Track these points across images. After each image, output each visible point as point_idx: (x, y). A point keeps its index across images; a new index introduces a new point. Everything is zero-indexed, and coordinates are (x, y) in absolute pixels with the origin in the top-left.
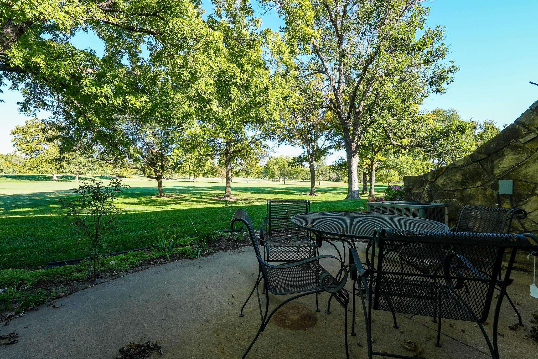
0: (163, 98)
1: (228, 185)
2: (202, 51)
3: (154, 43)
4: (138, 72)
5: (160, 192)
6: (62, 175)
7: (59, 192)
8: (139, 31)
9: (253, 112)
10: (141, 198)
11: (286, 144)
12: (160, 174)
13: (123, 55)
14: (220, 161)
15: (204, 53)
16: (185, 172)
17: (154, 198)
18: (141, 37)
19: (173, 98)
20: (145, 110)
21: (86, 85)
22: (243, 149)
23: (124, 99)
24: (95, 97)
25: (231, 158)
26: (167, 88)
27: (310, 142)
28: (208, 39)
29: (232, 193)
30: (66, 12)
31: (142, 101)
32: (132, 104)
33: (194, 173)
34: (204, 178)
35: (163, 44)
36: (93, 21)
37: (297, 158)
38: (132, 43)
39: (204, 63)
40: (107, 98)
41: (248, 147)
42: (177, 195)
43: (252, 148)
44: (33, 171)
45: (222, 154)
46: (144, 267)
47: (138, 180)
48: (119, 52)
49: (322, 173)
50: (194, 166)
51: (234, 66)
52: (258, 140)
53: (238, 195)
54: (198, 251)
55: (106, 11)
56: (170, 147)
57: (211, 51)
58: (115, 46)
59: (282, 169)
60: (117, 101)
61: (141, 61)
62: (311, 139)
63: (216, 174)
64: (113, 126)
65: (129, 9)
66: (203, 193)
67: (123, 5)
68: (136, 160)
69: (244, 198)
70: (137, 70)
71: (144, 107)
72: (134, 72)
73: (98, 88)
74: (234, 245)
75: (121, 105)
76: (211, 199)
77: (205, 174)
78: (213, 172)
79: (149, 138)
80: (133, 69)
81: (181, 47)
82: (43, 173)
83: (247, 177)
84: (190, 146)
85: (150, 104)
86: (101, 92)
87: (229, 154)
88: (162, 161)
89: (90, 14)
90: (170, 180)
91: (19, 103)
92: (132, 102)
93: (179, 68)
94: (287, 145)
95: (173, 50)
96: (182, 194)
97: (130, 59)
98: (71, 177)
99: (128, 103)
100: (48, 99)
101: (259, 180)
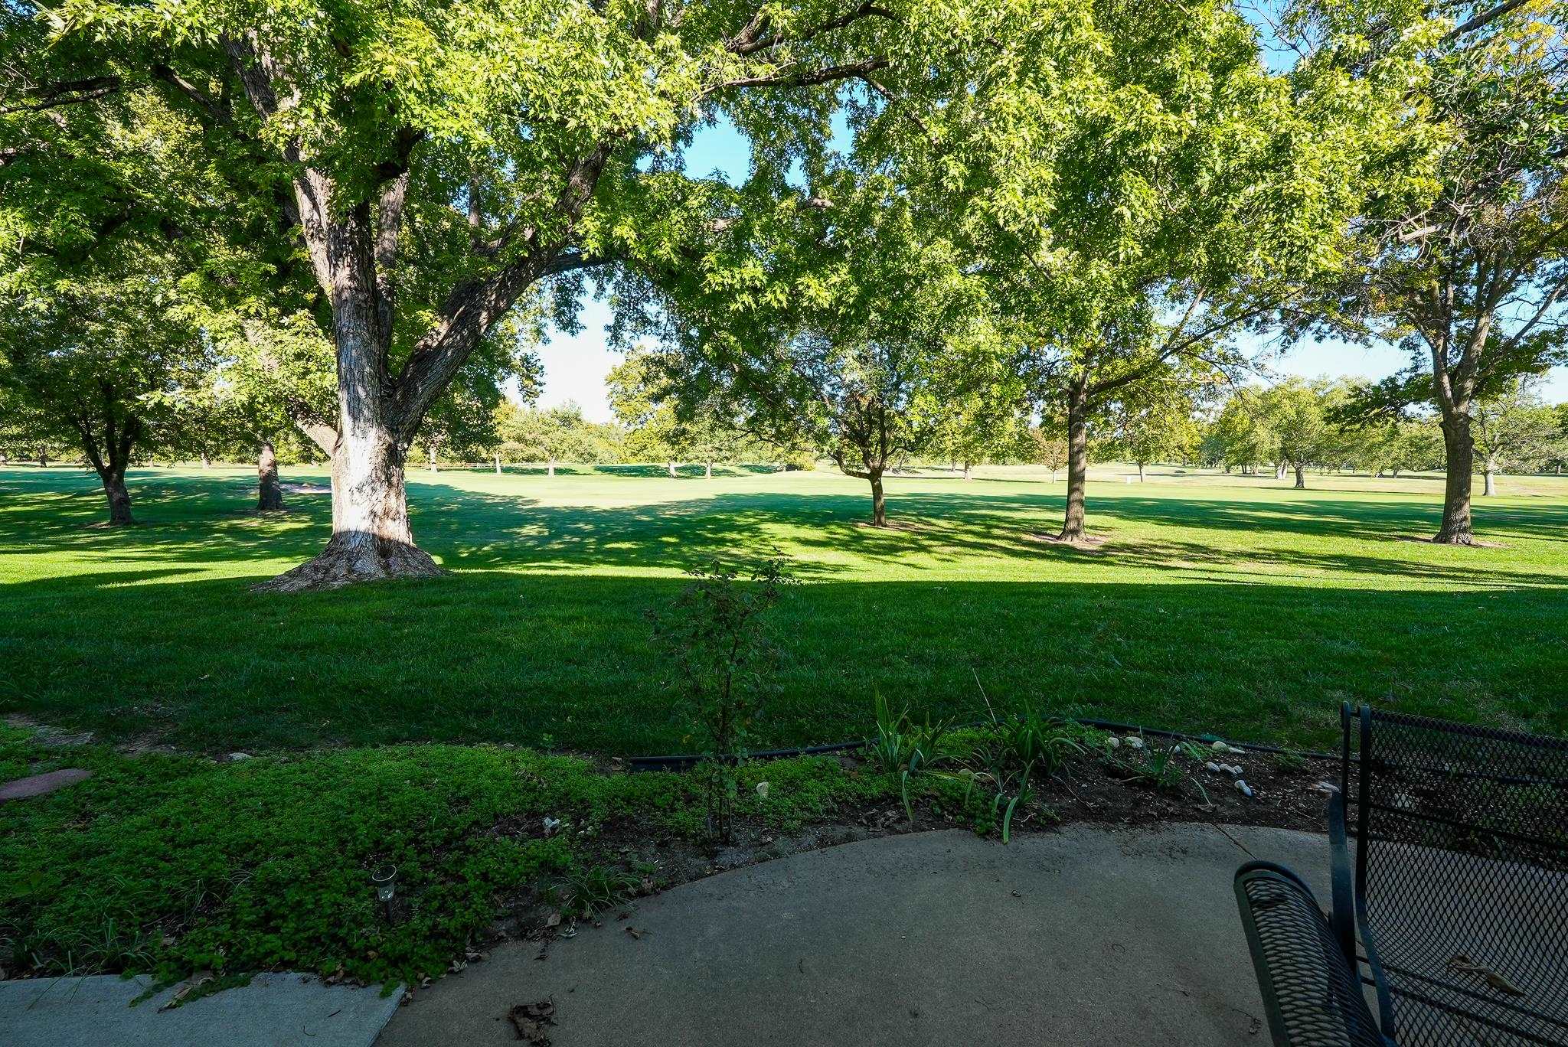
0: (890, 264)
1: (1076, 496)
2: (1014, 77)
3: (863, 101)
4: (825, 199)
5: (877, 510)
6: (684, 464)
7: (679, 505)
8: (827, 78)
9: (1201, 250)
10: (833, 528)
11: (1319, 339)
12: (877, 464)
13: (790, 162)
14: (1048, 420)
15: (1020, 83)
16: (942, 451)
17: (863, 529)
18: (833, 93)
19: (916, 260)
20: (842, 310)
21: (711, 270)
22: (1136, 375)
23: (794, 286)
24: (730, 293)
25: (1089, 409)
26: (900, 228)
27: (1450, 319)
28: (1037, 24)
29: (1089, 520)
30: (663, 94)
31: (834, 285)
32: (811, 299)
33: (967, 454)
34: (993, 467)
35: (888, 97)
36: (722, 94)
37: (1377, 389)
38: (809, 121)
39: (1020, 120)
40: (755, 291)
41: (1153, 367)
42: (921, 521)
43: (1168, 369)
44: (639, 457)
45: (1060, 396)
46: (841, 831)
47: (824, 476)
48: (781, 154)
49: (1508, 443)
50: (966, 433)
51: (1138, 95)
52: (1197, 338)
53: (1109, 529)
54: (1003, 809)
55: (746, 53)
56: (903, 386)
57: (1048, 65)
58: (774, 142)
59: (1292, 429)
60: (777, 297)
61: (832, 162)
62: (1459, 305)
63: (1033, 457)
64: (771, 353)
65: (798, 24)
66: (992, 517)
67: (782, 17)
68: (822, 437)
69: (1130, 541)
70: (823, 192)
71: (839, 301)
72: (816, 200)
73: (736, 270)
74: (1137, 803)
75: (785, 304)
76: (1018, 541)
77: (999, 457)
78: (1025, 450)
79: (854, 374)
80: (814, 193)
81: (941, 86)
82: (653, 460)
83: (1140, 464)
84: (959, 382)
85: (854, 289)
86: (743, 280)
87: (1083, 396)
88: (883, 429)
89: (710, 77)
90: (903, 474)
91: (608, 328)
92: (812, 292)
93: (936, 156)
94: (1327, 341)
95: (917, 105)
96: (934, 521)
97: (807, 166)
98: (698, 468)
99: (803, 296)
100: (651, 309)
101: (1188, 471)
